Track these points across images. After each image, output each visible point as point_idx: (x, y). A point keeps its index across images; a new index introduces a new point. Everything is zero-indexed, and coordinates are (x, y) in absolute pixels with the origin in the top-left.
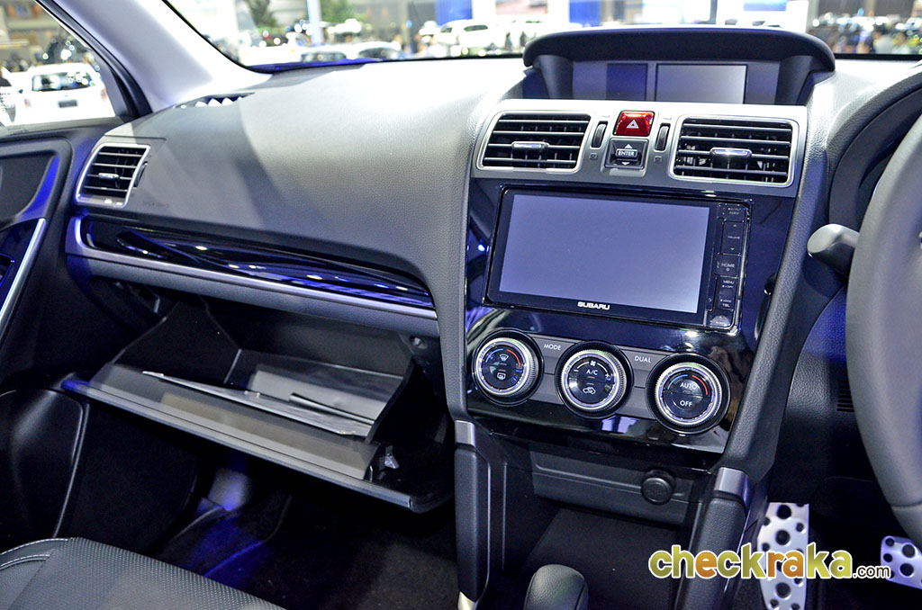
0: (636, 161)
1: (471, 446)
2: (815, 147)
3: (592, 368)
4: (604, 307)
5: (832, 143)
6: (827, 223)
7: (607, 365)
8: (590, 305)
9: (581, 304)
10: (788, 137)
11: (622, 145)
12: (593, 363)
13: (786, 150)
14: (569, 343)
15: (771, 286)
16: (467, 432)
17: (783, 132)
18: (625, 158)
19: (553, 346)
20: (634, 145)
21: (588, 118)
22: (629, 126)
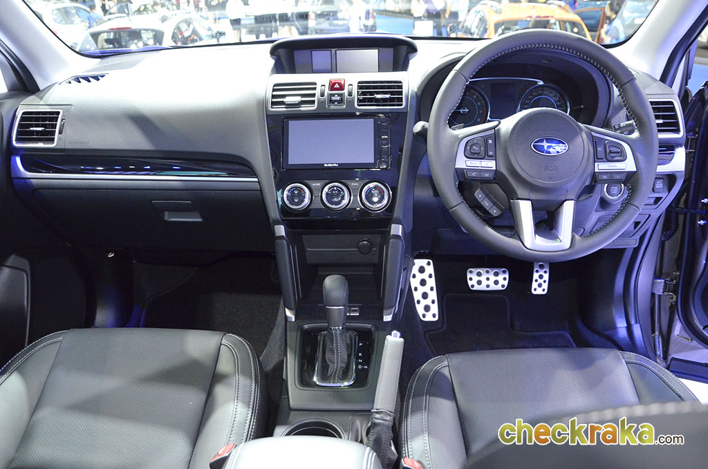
0: (341, 101)
1: (283, 236)
2: (412, 91)
3: (335, 190)
4: (335, 165)
5: (419, 88)
6: (420, 120)
7: (341, 188)
8: (330, 165)
9: (325, 165)
10: (401, 87)
11: (333, 95)
12: (335, 188)
13: (401, 93)
14: (323, 182)
15: (401, 150)
16: (281, 230)
17: (398, 85)
18: (336, 101)
19: (316, 184)
20: (339, 95)
21: (315, 84)
22: (335, 87)
